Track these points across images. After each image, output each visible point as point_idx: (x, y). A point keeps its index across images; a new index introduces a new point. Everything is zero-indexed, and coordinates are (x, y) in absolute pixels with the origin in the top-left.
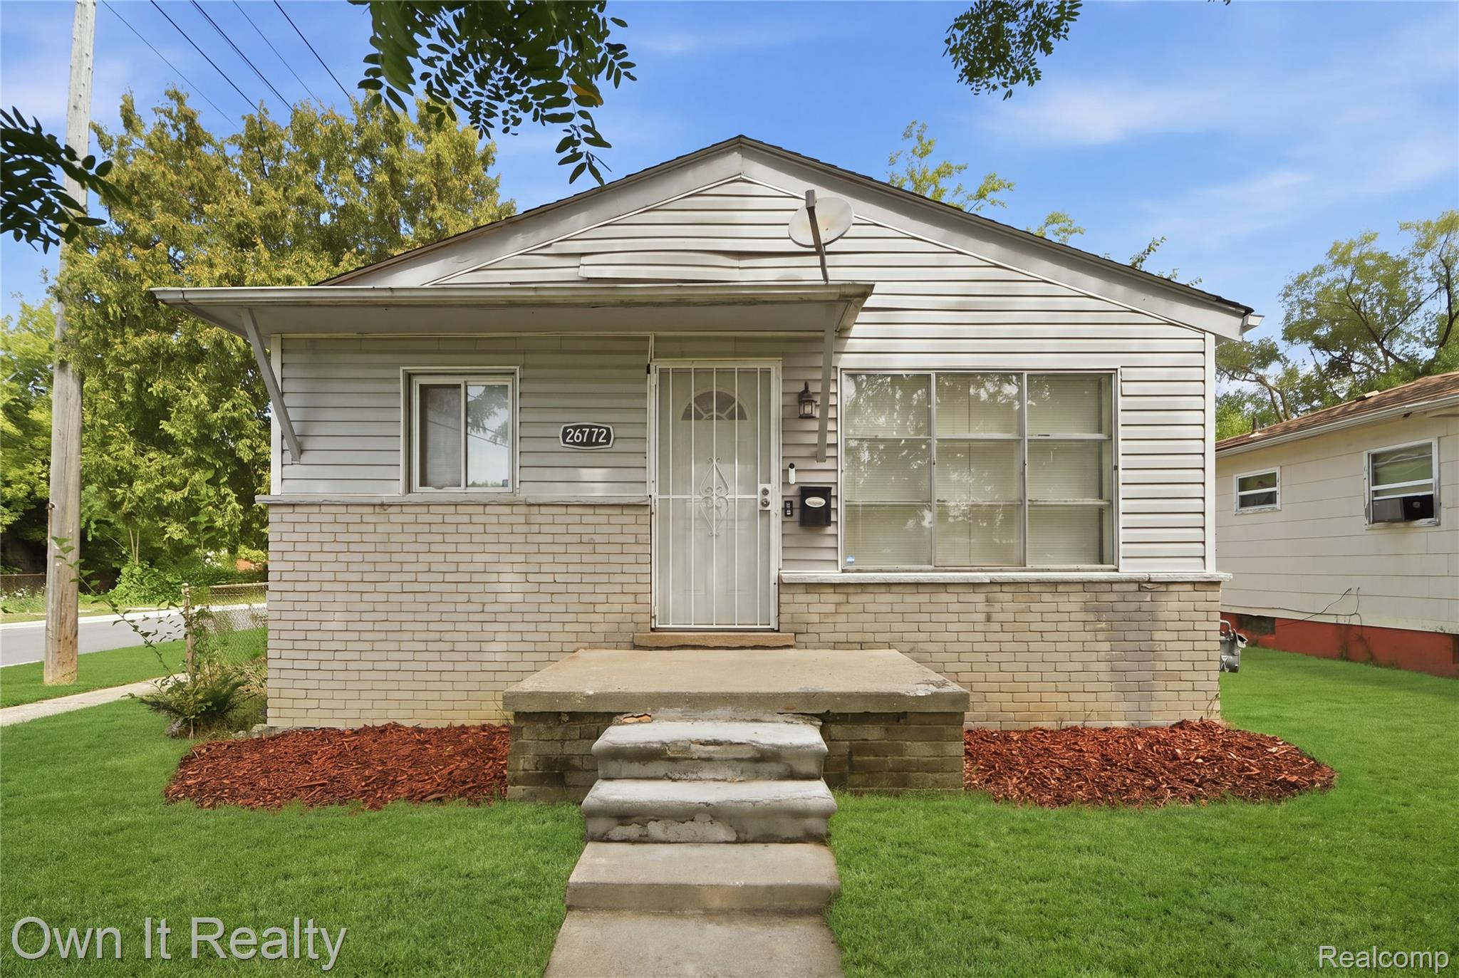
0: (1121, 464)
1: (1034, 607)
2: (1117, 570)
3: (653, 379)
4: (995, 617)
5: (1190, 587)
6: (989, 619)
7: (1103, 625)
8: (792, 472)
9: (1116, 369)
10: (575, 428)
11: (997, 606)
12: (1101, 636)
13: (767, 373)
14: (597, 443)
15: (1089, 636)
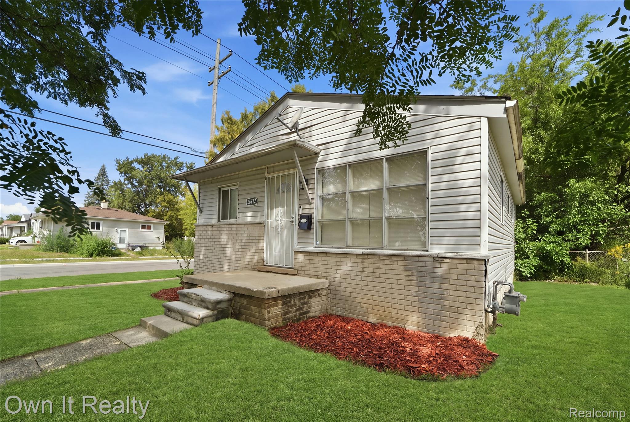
0: (431, 195)
1: (382, 266)
2: (427, 251)
3: (266, 182)
4: (366, 270)
5: (465, 262)
6: (363, 271)
7: (415, 278)
8: (301, 209)
9: (428, 148)
10: (249, 200)
11: (366, 265)
12: (413, 283)
13: (294, 174)
14: (254, 204)
15: (408, 283)
